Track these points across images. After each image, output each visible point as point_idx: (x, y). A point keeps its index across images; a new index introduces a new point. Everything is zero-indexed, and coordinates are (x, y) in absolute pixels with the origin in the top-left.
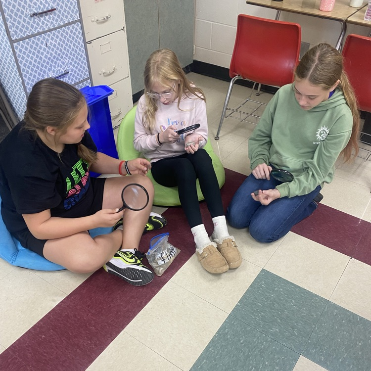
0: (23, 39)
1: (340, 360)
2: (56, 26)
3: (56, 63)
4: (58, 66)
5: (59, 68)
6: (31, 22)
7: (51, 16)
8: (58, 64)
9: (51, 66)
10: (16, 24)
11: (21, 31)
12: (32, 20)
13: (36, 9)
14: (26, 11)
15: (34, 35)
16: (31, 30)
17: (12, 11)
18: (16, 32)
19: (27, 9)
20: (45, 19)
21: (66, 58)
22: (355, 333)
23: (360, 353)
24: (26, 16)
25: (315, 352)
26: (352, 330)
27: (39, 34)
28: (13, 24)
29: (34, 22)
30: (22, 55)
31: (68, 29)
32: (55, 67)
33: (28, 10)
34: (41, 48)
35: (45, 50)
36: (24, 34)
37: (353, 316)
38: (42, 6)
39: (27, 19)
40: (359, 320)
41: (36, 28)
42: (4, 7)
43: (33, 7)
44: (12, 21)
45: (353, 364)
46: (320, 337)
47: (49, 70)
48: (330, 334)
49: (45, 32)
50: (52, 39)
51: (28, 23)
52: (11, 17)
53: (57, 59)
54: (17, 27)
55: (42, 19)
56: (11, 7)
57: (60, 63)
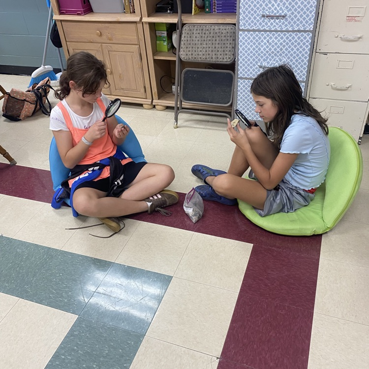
0: (248, 31)
1: (75, 348)
2: (284, 29)
3: (273, 57)
4: (274, 60)
5: (274, 62)
6: (261, 21)
7: (282, 21)
8: (275, 59)
9: (267, 58)
10: (247, 19)
11: (249, 24)
12: (262, 19)
13: (269, 12)
14: (259, 12)
15: (259, 31)
16: (258, 26)
17: (247, 9)
18: (245, 24)
19: (260, 10)
20: (274, 22)
21: (284, 57)
22: (107, 361)
23: (84, 366)
24: (258, 15)
25: (83, 327)
26: (111, 359)
27: (265, 31)
28: (244, 19)
29: (263, 21)
30: (243, 41)
31: (296, 35)
32: (270, 60)
33: (261, 12)
34: (262, 41)
35: (265, 44)
36: (251, 27)
37: (129, 360)
38: (276, 12)
39: (258, 18)
40: (125, 365)
41: (264, 26)
42: (241, 5)
43: (267, 10)
44: (244, 16)
45: (72, 359)
46: (99, 330)
47: (264, 60)
48: (103, 339)
49: (270, 31)
50: (276, 38)
51: (258, 21)
52: (244, 13)
53: (275, 55)
54: (247, 21)
55: (272, 21)
56: (247, 6)
57: (277, 59)
